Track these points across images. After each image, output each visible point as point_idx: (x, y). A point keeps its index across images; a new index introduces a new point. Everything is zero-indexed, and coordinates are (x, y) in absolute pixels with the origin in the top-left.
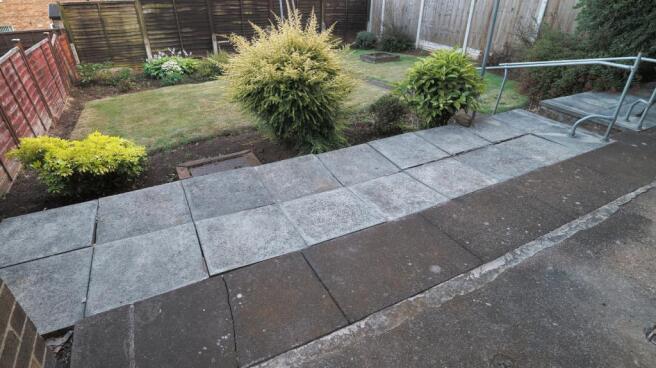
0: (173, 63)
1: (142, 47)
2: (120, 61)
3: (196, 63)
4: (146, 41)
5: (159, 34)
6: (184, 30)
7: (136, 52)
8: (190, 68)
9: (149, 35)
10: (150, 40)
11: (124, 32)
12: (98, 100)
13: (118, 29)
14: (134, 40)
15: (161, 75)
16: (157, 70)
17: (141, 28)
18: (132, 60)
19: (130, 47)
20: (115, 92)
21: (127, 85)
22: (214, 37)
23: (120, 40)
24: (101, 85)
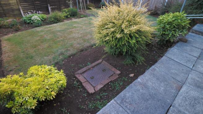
0: (36, 17)
1: (19, 10)
2: (9, 17)
3: (45, 16)
4: (20, 8)
5: (26, 4)
6: (36, 2)
7: (16, 12)
8: (43, 18)
9: (21, 5)
10: (22, 7)
11: (10, 4)
12: (6, 36)
13: (7, 3)
14: (15, 7)
15: (32, 22)
16: (29, 20)
17: (17, 2)
18: (14, 16)
19: (13, 10)
20: (13, 31)
21: (18, 28)
22: (49, 5)
23: (8, 8)
24: (4, 28)
